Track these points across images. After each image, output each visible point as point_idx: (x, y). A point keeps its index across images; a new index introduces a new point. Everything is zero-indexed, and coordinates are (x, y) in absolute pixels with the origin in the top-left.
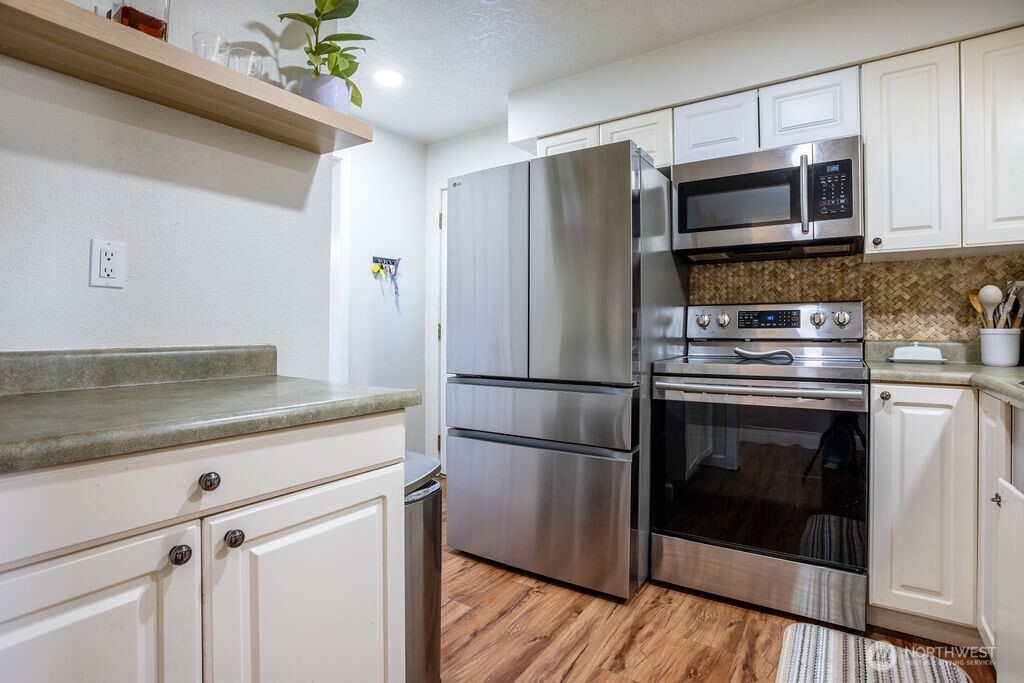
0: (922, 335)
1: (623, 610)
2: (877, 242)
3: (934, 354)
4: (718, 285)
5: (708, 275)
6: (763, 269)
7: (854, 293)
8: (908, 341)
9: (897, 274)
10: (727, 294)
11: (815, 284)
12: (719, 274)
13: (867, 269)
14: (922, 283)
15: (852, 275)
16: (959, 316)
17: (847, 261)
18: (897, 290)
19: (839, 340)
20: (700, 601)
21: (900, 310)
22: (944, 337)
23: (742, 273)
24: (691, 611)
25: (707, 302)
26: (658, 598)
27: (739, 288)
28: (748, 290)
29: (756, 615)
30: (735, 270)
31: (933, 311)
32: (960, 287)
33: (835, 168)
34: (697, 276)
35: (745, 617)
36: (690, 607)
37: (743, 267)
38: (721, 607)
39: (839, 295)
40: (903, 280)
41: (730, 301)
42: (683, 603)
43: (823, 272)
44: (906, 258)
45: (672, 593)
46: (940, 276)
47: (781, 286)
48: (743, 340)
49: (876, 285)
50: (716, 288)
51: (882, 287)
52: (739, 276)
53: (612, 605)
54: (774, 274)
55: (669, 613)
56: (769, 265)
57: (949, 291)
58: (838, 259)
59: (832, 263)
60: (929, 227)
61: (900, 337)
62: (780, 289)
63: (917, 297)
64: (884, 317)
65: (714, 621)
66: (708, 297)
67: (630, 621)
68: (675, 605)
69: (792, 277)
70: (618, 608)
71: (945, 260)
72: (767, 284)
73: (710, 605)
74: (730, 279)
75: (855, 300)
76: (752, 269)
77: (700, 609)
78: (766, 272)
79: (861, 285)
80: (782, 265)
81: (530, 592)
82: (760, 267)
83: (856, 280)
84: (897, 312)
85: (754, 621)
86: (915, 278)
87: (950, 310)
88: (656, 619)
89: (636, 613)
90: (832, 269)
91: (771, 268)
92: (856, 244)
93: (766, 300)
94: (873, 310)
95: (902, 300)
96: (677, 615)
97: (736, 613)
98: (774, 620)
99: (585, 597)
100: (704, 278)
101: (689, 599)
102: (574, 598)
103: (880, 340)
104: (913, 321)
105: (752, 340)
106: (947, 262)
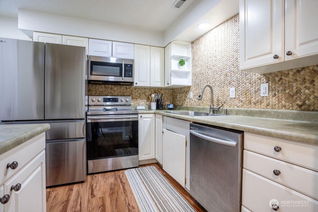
0: (141, 103)
1: (85, 184)
2: (136, 84)
3: (144, 108)
4: (97, 90)
5: (94, 87)
6: (109, 87)
7: (129, 94)
8: (139, 105)
9: (137, 91)
10: (99, 93)
11: (120, 92)
12: (97, 87)
13: (131, 89)
14: (141, 93)
15: (128, 90)
16: (147, 100)
17: (127, 87)
18: (137, 94)
19: (126, 105)
20: (103, 174)
21: (137, 98)
22: (145, 104)
23: (103, 87)
24: (102, 177)
25: (93, 95)
26: (92, 178)
27: (102, 91)
28: (105, 92)
29: (117, 172)
30: (101, 86)
31: (143, 99)
32: (147, 94)
33: (129, 66)
34: (90, 87)
35: (115, 173)
36: (102, 176)
37: (103, 86)
38: (109, 173)
39: (125, 94)
40: (138, 92)
41: (100, 95)
42: (99, 177)
43: (122, 89)
44: (138, 87)
45: (95, 175)
46: (144, 92)
47: (113, 91)
48: (104, 105)
49: (133, 93)
50: (96, 91)
51: (134, 93)
52: (102, 88)
53: (81, 184)
54: (111, 89)
55: (97, 179)
56: (110, 86)
57: (145, 95)
58: (126, 86)
59: (124, 87)
60: (145, 82)
61: (137, 104)
62: (112, 92)
63: (140, 96)
64: (134, 100)
65: (109, 177)
66: (93, 93)
67: (89, 186)
68: (97, 177)
69: (116, 89)
70: (83, 184)
71: (145, 88)
72: (109, 91)
73: (106, 174)
74: (100, 89)
75: (129, 96)
76: (106, 87)
77: (104, 176)
78: (109, 88)
79: (130, 93)
80: (113, 86)
81: (50, 192)
82: (108, 86)
83: (129, 91)
84: (137, 99)
85: (117, 173)
86: (140, 92)
87: (146, 98)
88: (95, 182)
89: (89, 183)
90: (124, 88)
91: (111, 87)
92: (132, 83)
93: (109, 95)
94: (133, 98)
95: (138, 96)
96: (100, 179)
97: (113, 173)
98: (121, 171)
99: (71, 186)
100: (93, 88)
101: (100, 175)
102: (67, 188)
103: (134, 105)
104: (139, 101)
105: (106, 105)
106: (145, 89)
